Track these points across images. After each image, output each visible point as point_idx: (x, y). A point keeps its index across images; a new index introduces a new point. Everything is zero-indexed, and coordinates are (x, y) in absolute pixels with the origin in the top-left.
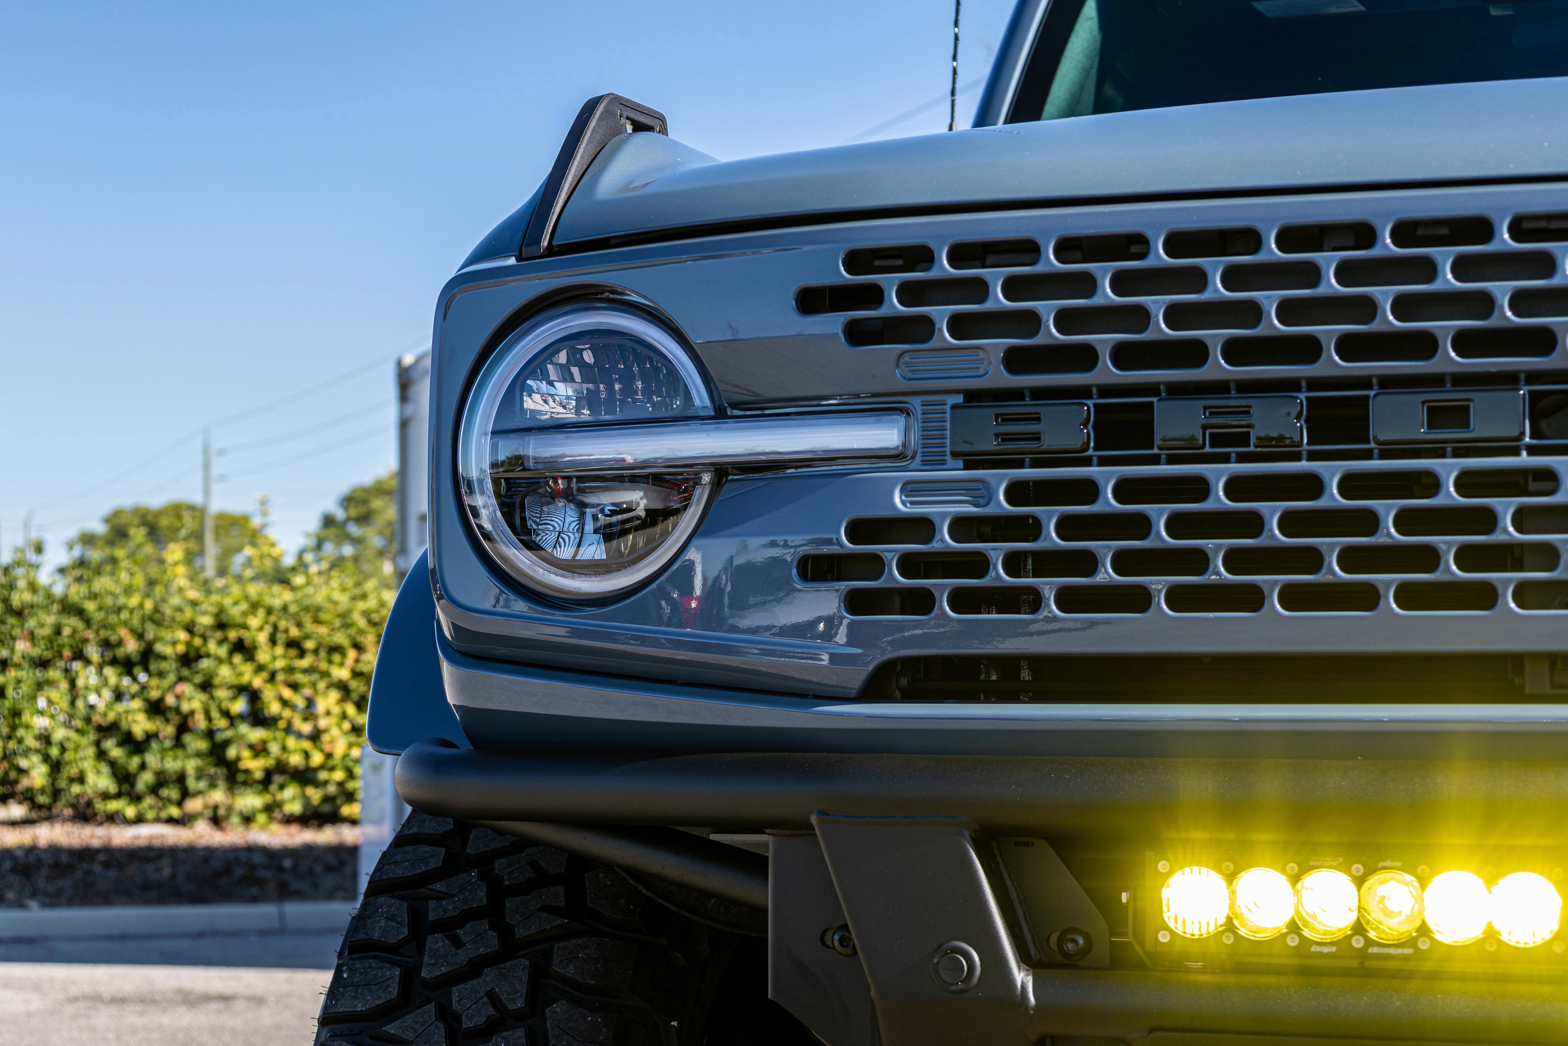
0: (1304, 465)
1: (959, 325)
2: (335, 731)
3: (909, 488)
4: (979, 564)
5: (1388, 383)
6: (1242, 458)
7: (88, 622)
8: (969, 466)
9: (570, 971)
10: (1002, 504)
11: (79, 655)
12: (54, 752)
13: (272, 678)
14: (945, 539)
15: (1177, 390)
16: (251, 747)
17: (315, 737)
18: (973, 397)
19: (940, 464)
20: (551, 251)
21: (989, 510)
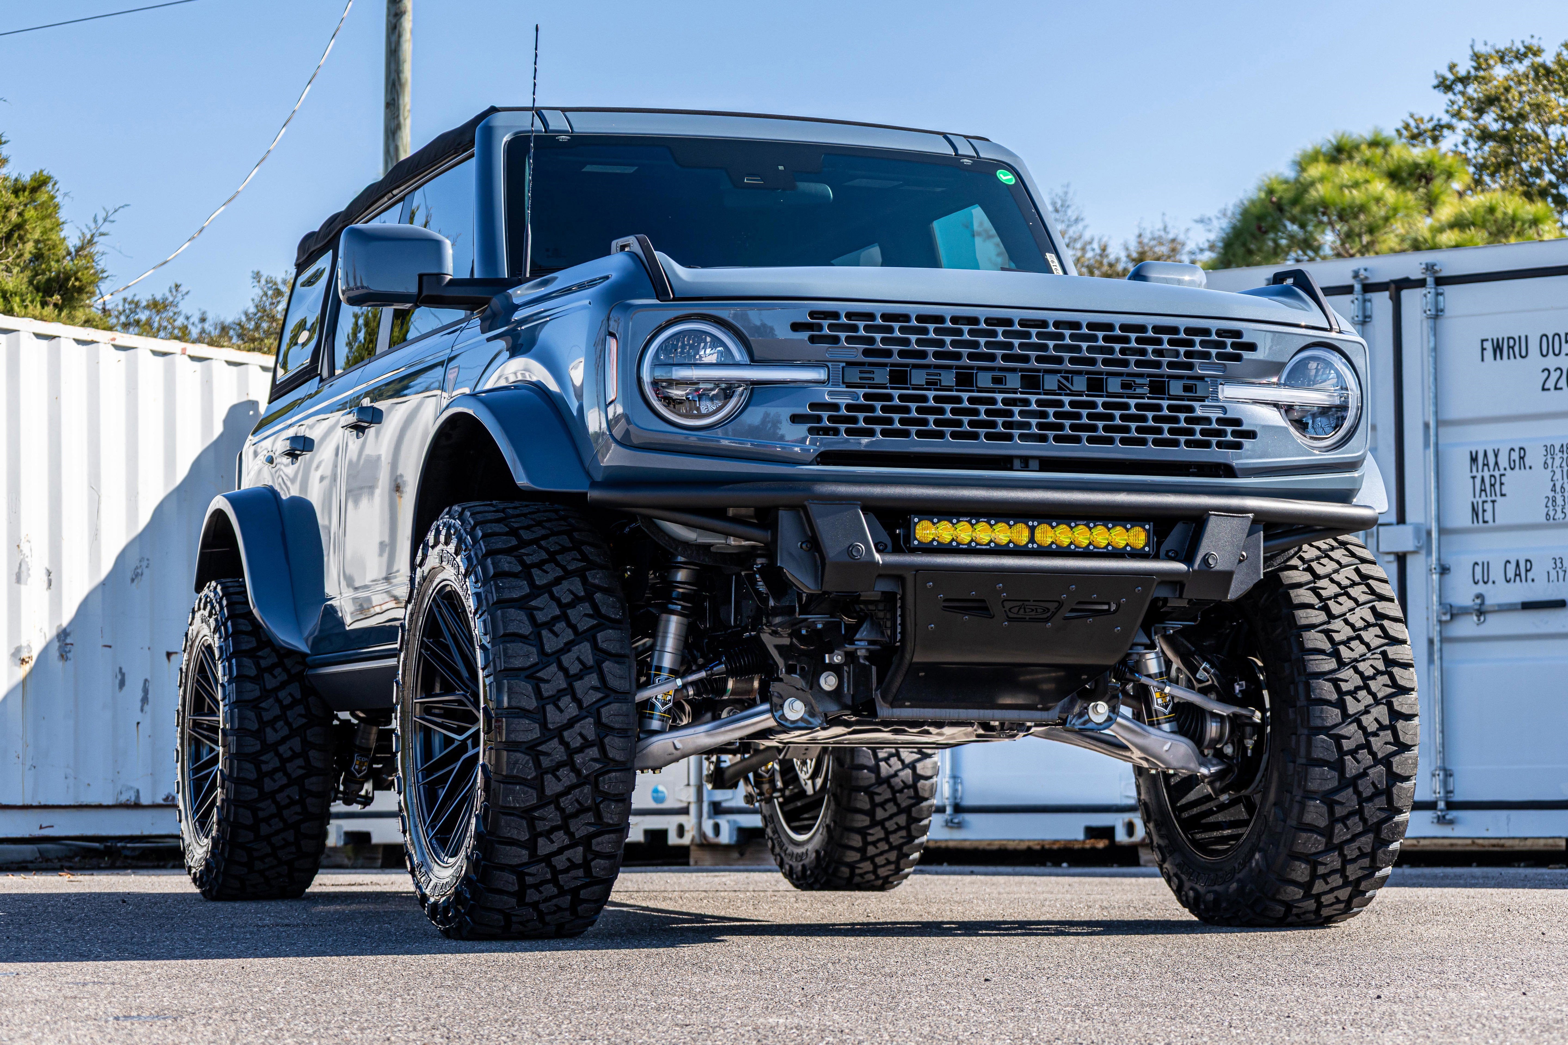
0: (955, 393)
1: (849, 339)
3: (831, 393)
4: (855, 420)
5: (981, 369)
6: (936, 390)
8: (847, 387)
9: (597, 581)
10: (862, 401)
14: (844, 412)
15: (916, 366)
18: (850, 364)
19: (838, 386)
20: (674, 299)
21: (858, 402)
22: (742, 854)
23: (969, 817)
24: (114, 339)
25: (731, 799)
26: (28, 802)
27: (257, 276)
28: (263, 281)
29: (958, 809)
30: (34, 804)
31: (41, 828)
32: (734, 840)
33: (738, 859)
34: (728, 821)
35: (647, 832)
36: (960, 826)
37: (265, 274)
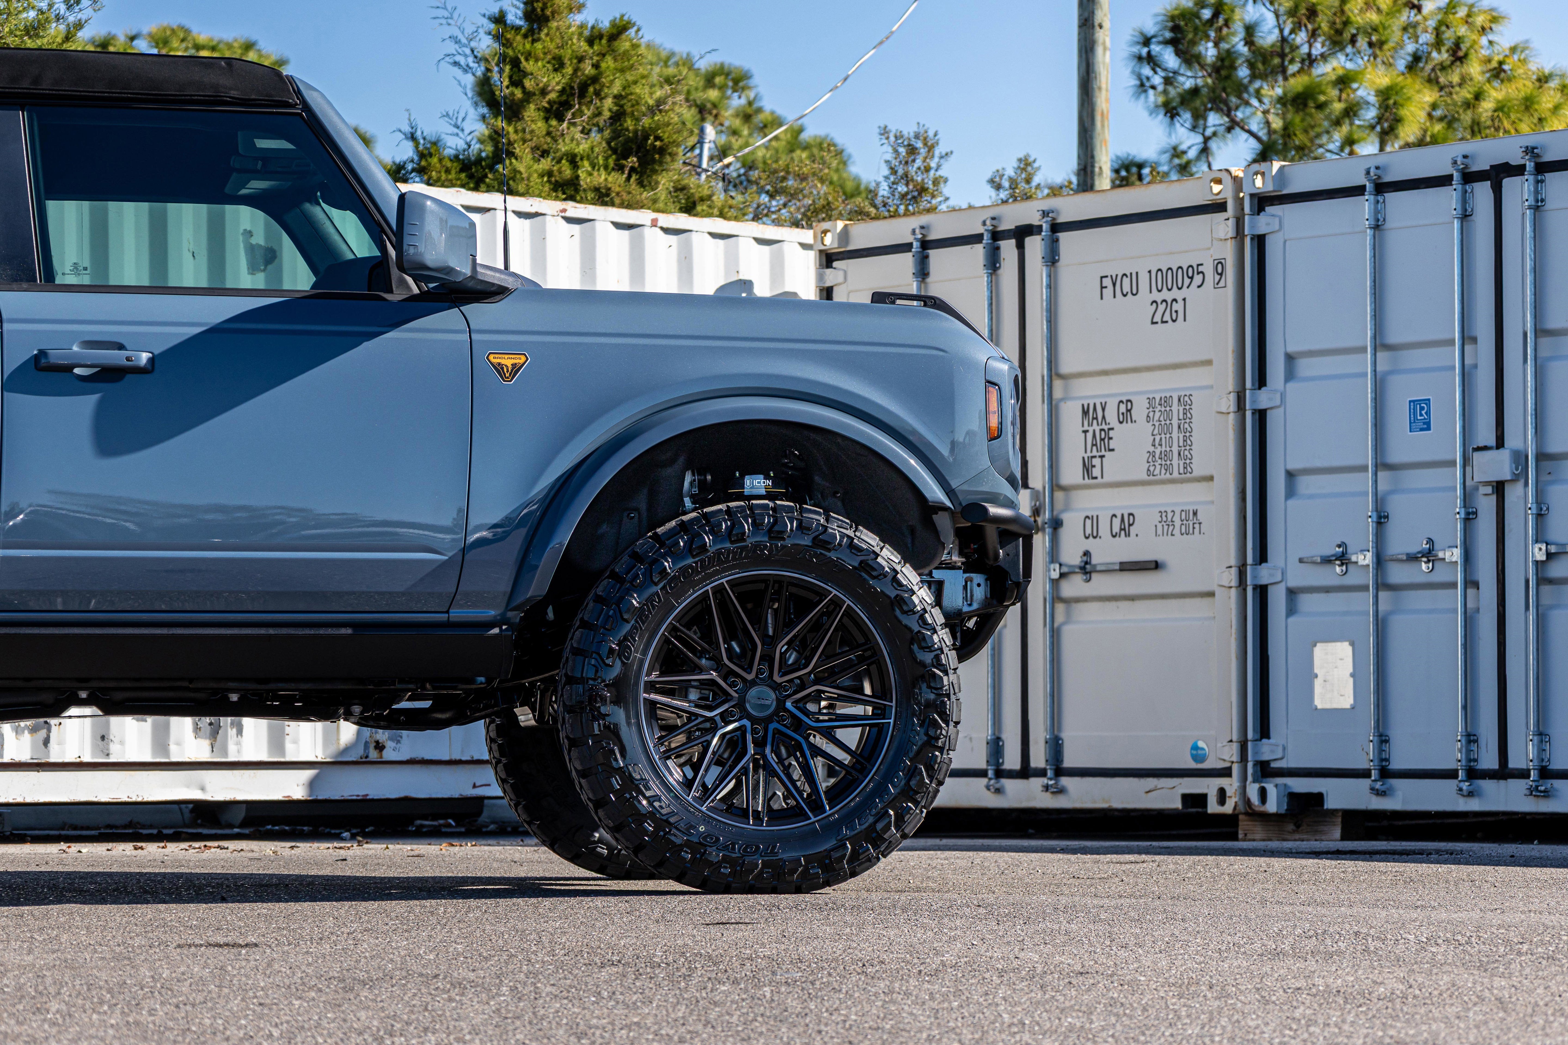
22: (1298, 826)
23: (1558, 784)
24: (564, 211)
25: (1282, 759)
26: (456, 756)
27: (884, 132)
28: (892, 139)
29: (1545, 773)
30: (465, 758)
31: (474, 786)
32: (1283, 809)
33: (1294, 832)
34: (1276, 786)
35: (1186, 798)
36: (1547, 794)
37: (893, 128)
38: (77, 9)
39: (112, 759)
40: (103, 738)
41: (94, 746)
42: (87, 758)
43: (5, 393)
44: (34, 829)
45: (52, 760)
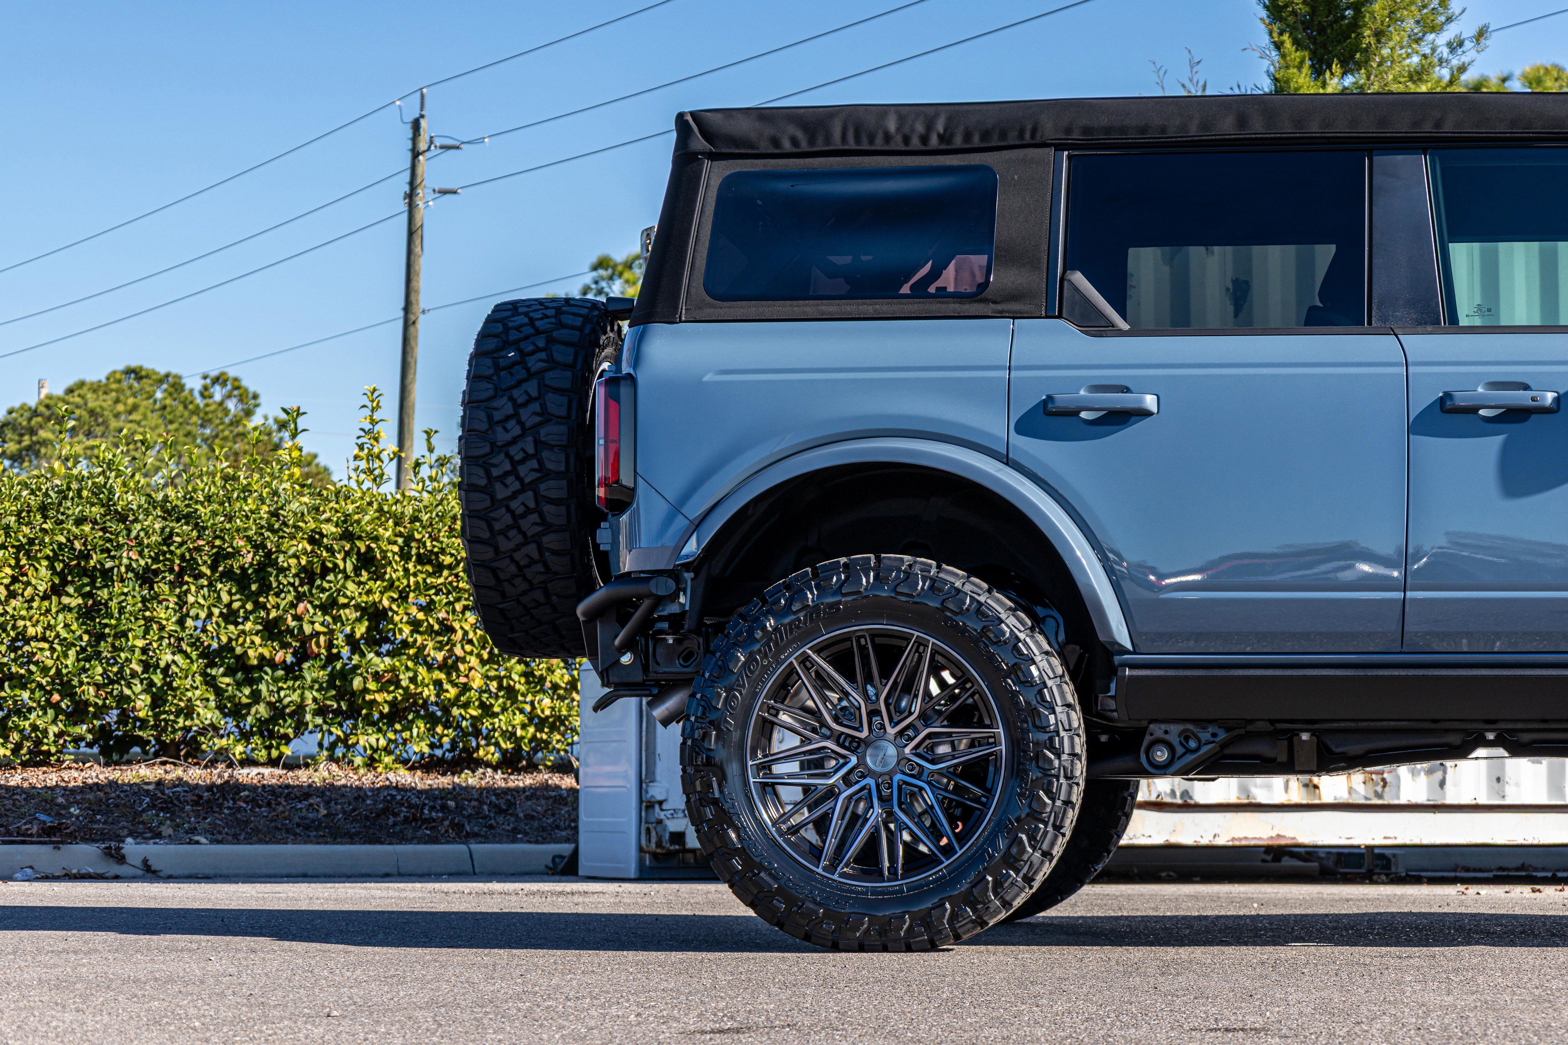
2: (474, 661)
7: (200, 529)
11: (189, 568)
12: (158, 679)
13: (403, 597)
16: (377, 676)
17: (449, 667)
38: (1460, 51)
39: (1508, 801)
40: (1498, 780)
41: (1490, 789)
42: (1483, 800)
43: (1411, 436)
44: (1427, 871)
45: (1449, 801)
